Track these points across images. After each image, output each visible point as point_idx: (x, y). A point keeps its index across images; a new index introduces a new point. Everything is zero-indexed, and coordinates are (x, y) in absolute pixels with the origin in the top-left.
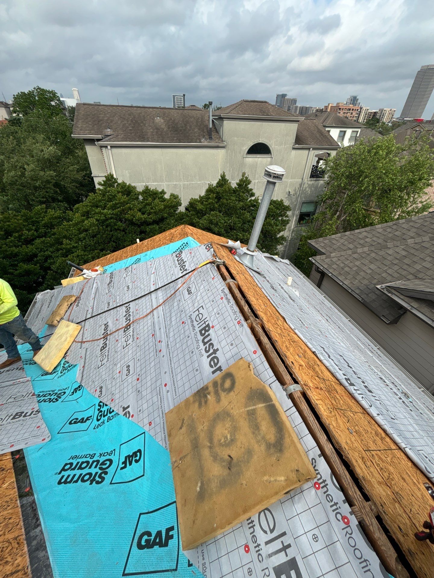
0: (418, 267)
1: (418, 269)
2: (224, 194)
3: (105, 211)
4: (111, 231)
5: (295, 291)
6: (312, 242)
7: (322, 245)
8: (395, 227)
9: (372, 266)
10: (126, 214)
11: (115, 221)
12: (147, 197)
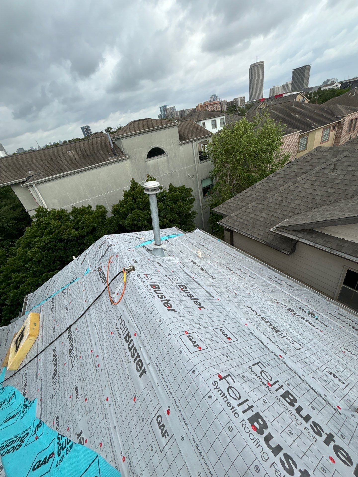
0: (293, 206)
1: (293, 207)
2: (138, 195)
3: (44, 238)
4: (53, 253)
5: (207, 260)
6: (216, 209)
7: (223, 209)
8: (268, 181)
9: (263, 215)
10: (62, 235)
11: (54, 243)
12: (76, 215)
